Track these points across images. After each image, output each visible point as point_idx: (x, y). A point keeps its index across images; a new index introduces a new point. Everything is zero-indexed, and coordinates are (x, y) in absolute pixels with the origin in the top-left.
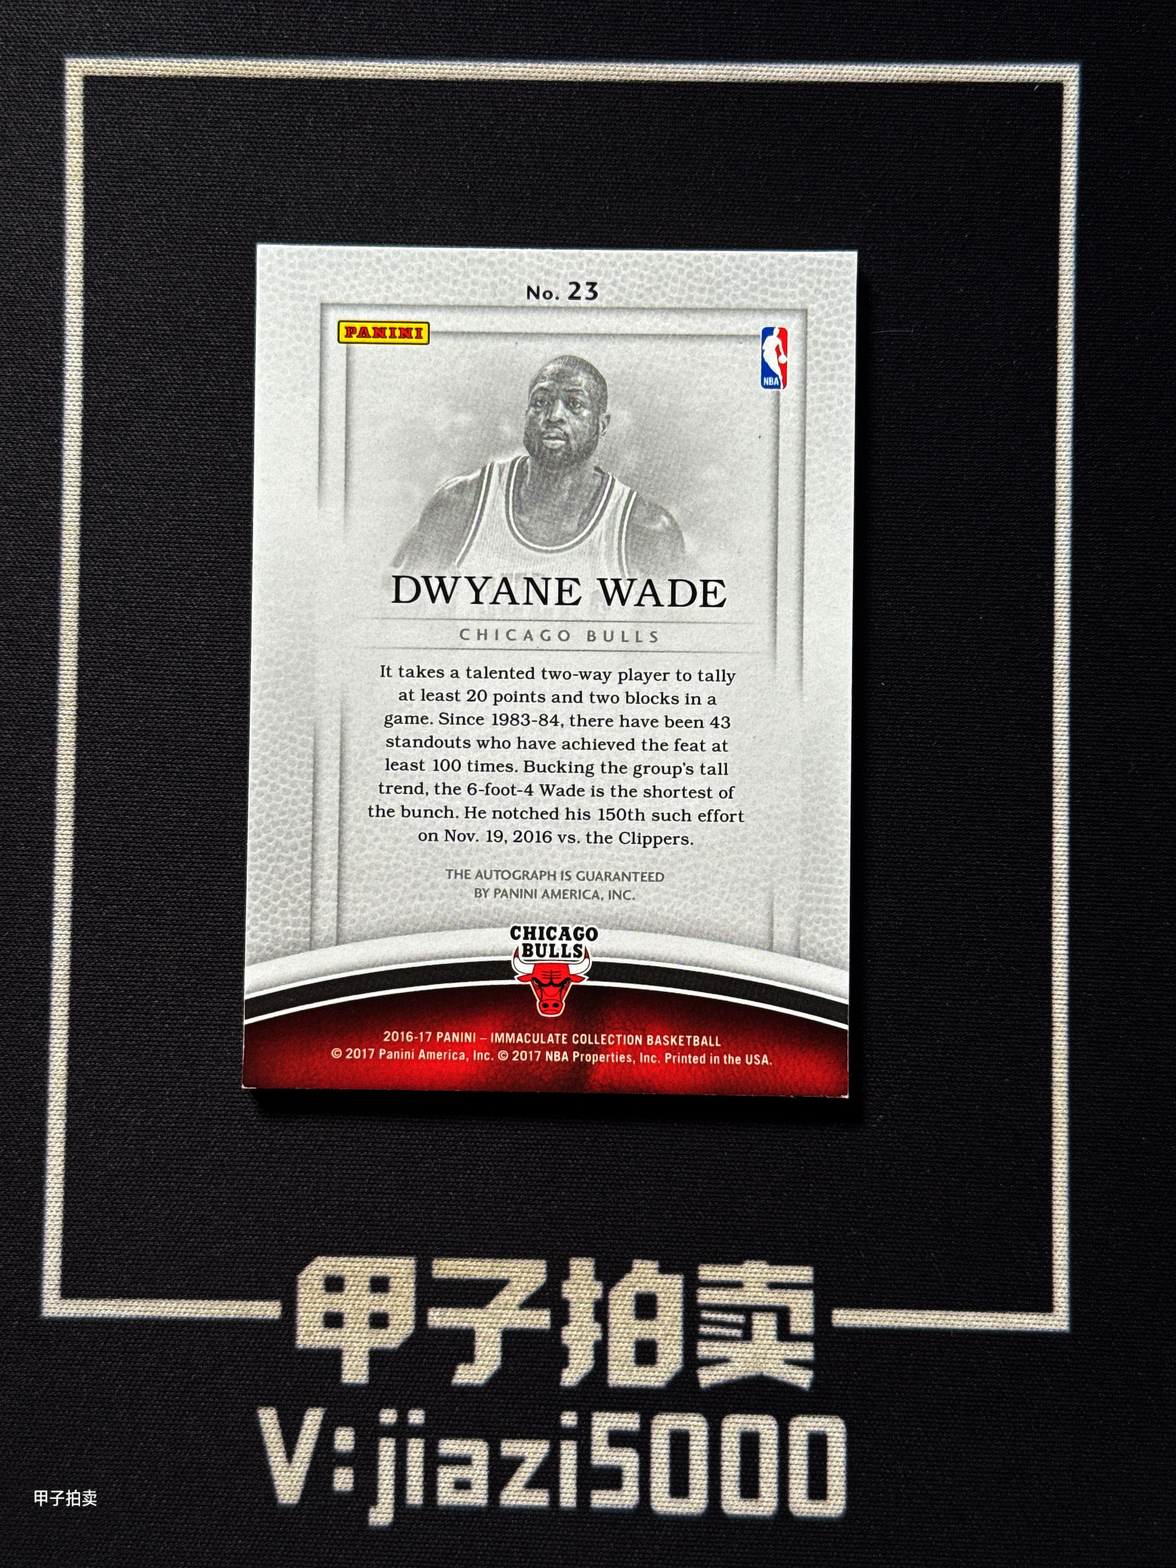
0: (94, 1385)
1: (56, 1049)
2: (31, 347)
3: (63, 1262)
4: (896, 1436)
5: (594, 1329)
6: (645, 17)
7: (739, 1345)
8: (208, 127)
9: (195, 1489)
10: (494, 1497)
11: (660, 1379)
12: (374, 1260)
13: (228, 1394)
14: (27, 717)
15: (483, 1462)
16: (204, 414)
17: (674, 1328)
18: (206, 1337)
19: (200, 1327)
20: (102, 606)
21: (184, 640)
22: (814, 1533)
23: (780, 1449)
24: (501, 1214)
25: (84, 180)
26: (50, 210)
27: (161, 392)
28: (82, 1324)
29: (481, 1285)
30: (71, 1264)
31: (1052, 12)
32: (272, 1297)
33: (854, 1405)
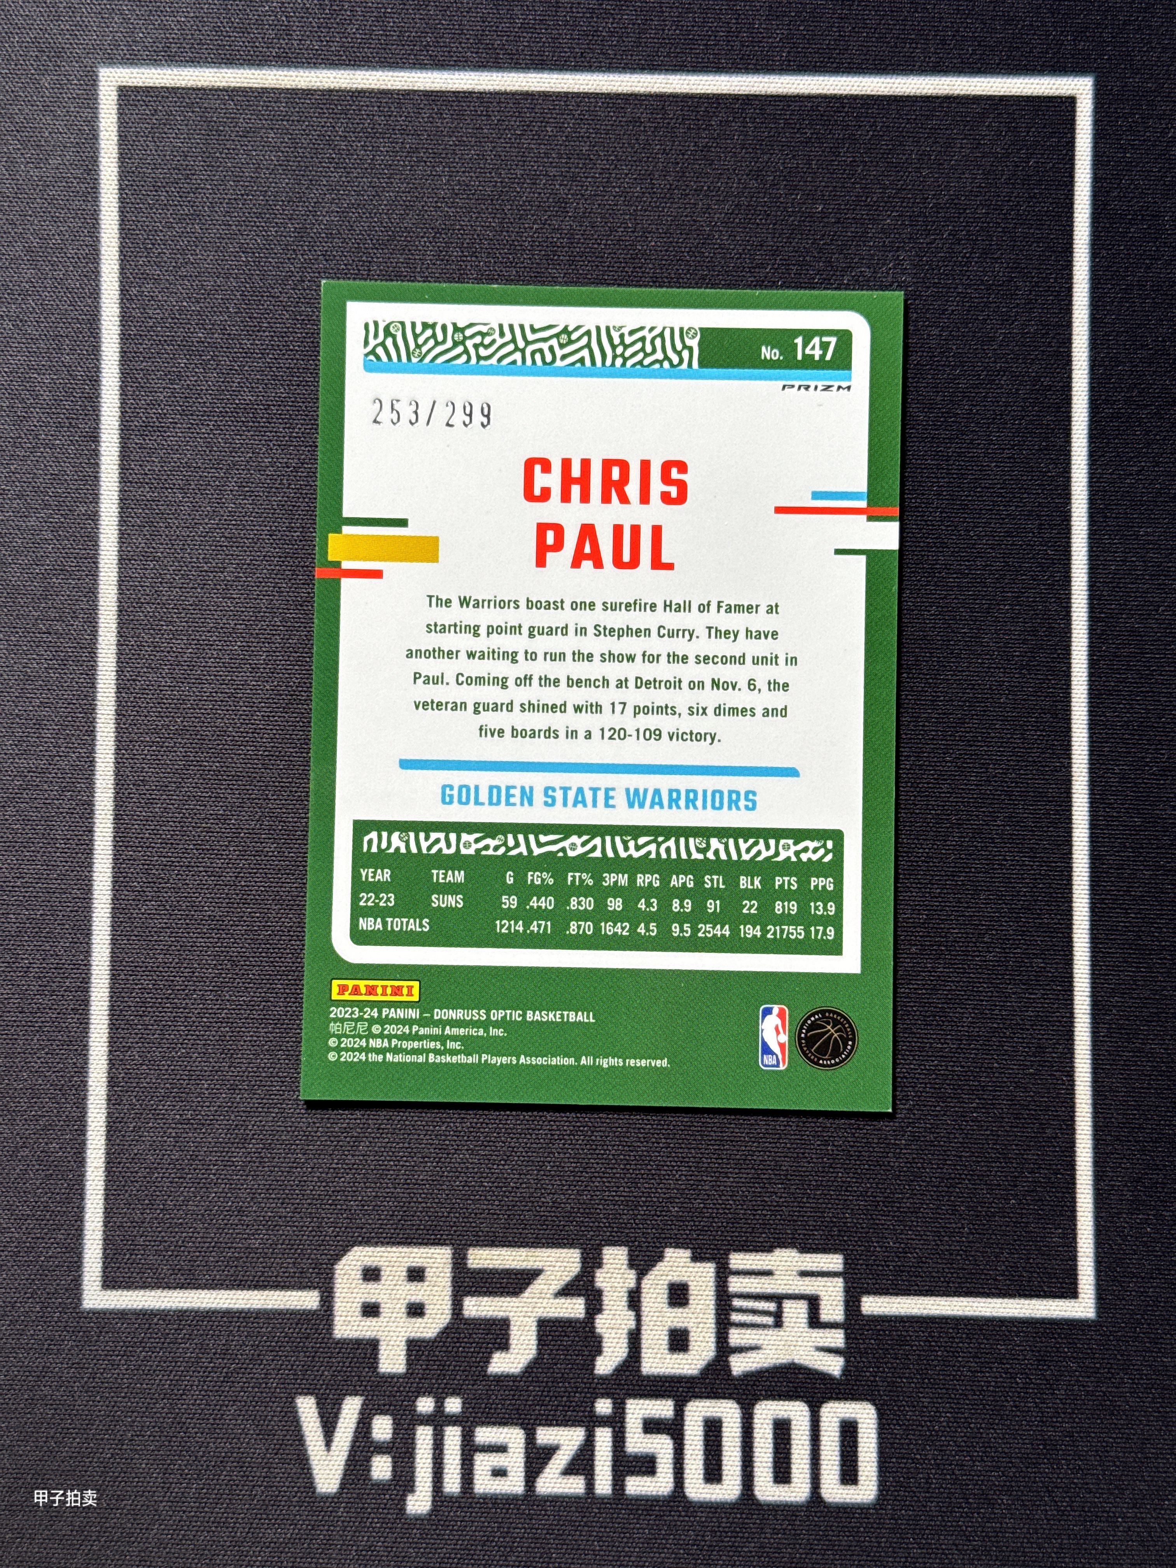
0: (135, 1375)
1: (96, 1044)
2: (68, 354)
3: (103, 1254)
4: (925, 1422)
5: (627, 1317)
6: (669, 30)
7: (770, 1332)
8: (241, 136)
9: (235, 1478)
10: (530, 1484)
11: (693, 1366)
12: (410, 1249)
13: (267, 1384)
14: (66, 717)
15: (520, 1450)
16: (238, 419)
17: (706, 1316)
18: (244, 1327)
19: (239, 1318)
20: (140, 607)
21: (220, 641)
22: (846, 1518)
23: (812, 1436)
24: (536, 1204)
25: (119, 189)
26: (85, 218)
27: (196, 398)
28: (123, 1315)
29: (516, 1274)
30: (111, 1256)
31: (1065, 27)
32: (310, 1287)
33: (884, 1391)
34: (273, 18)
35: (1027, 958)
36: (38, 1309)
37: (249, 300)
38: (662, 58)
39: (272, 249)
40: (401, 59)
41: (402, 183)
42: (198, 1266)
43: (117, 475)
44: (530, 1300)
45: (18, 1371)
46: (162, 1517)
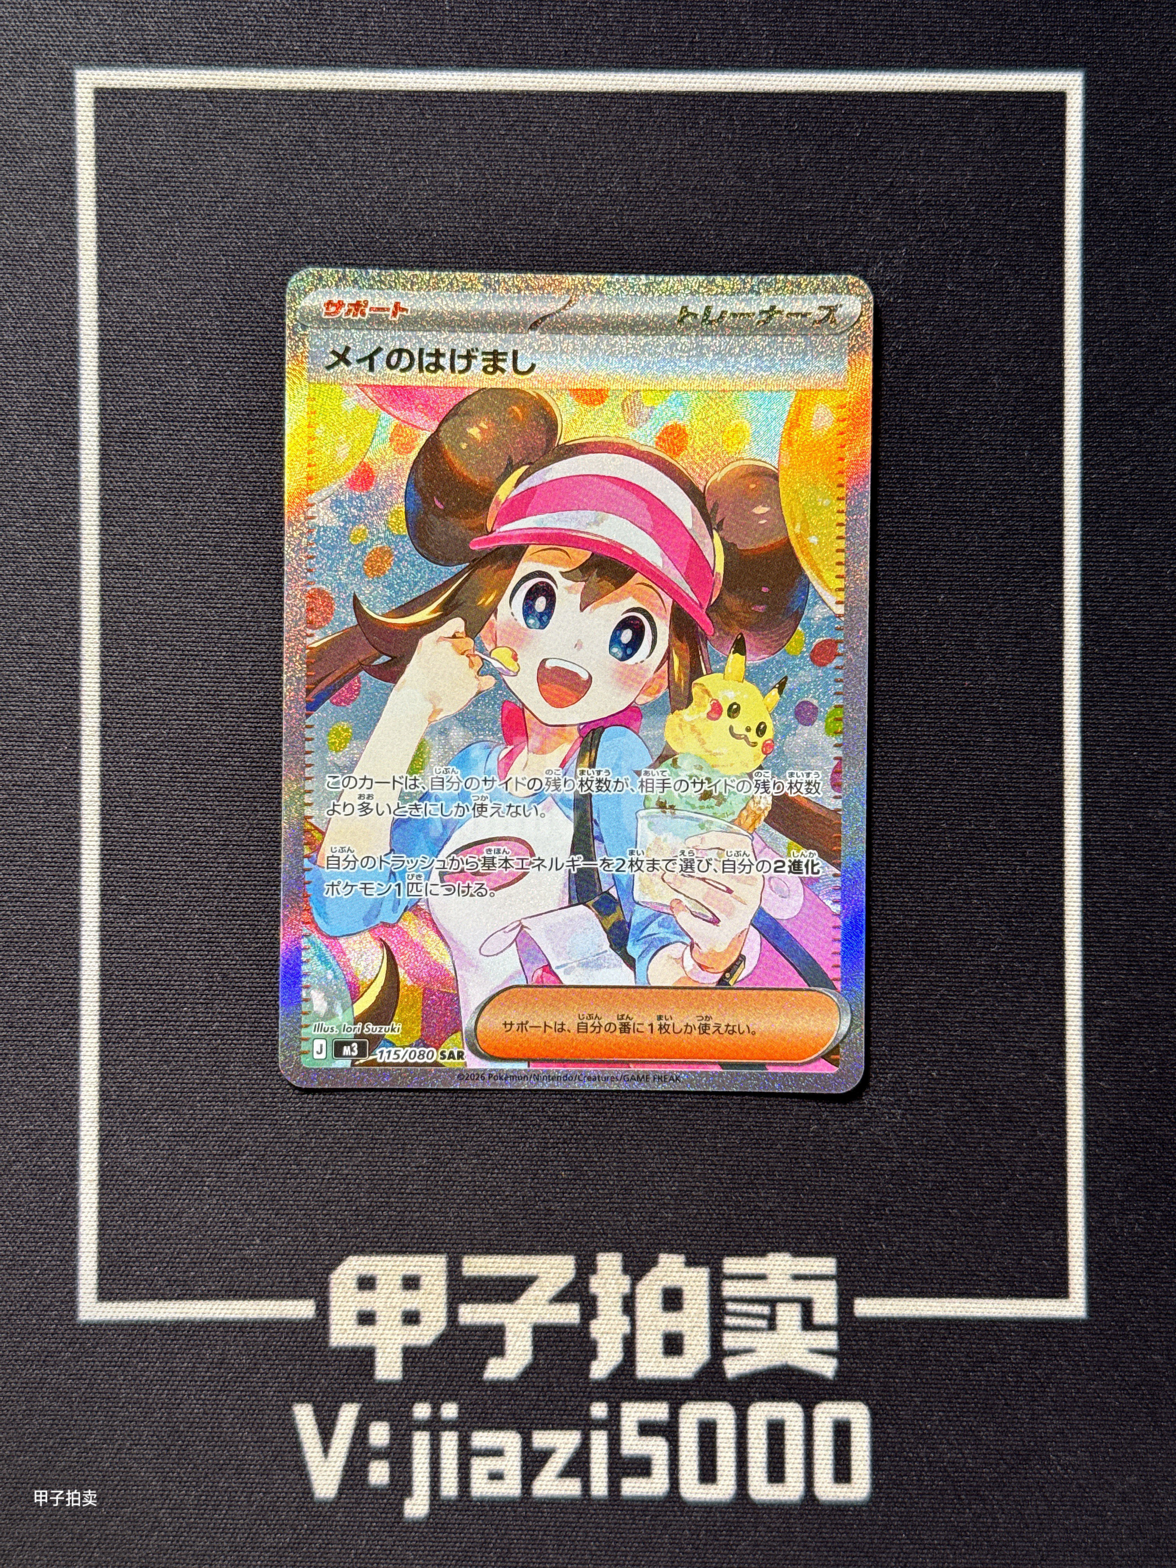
0: (132, 1385)
1: (87, 1058)
2: (46, 360)
3: (99, 1266)
4: (918, 1420)
5: (622, 1322)
7: (764, 1335)
9: (233, 1485)
10: (526, 1487)
11: (687, 1369)
12: (405, 1258)
13: (264, 1392)
14: (51, 730)
15: (516, 1454)
16: (220, 425)
17: (700, 1320)
18: (241, 1337)
20: (123, 618)
21: (205, 651)
22: (839, 1516)
23: (805, 1436)
24: (530, 1212)
25: (97, 192)
26: (62, 222)
27: (177, 404)
28: (119, 1326)
29: (511, 1282)
30: (106, 1268)
31: (1055, 22)
32: (305, 1297)
33: (877, 1391)
34: (252, 18)
36: (34, 1321)
37: (230, 304)
38: (646, 56)
39: (253, 252)
40: (382, 59)
41: (385, 185)
42: (194, 1277)
43: (98, 483)
44: (525, 1307)
45: (16, 1383)
46: (162, 1524)
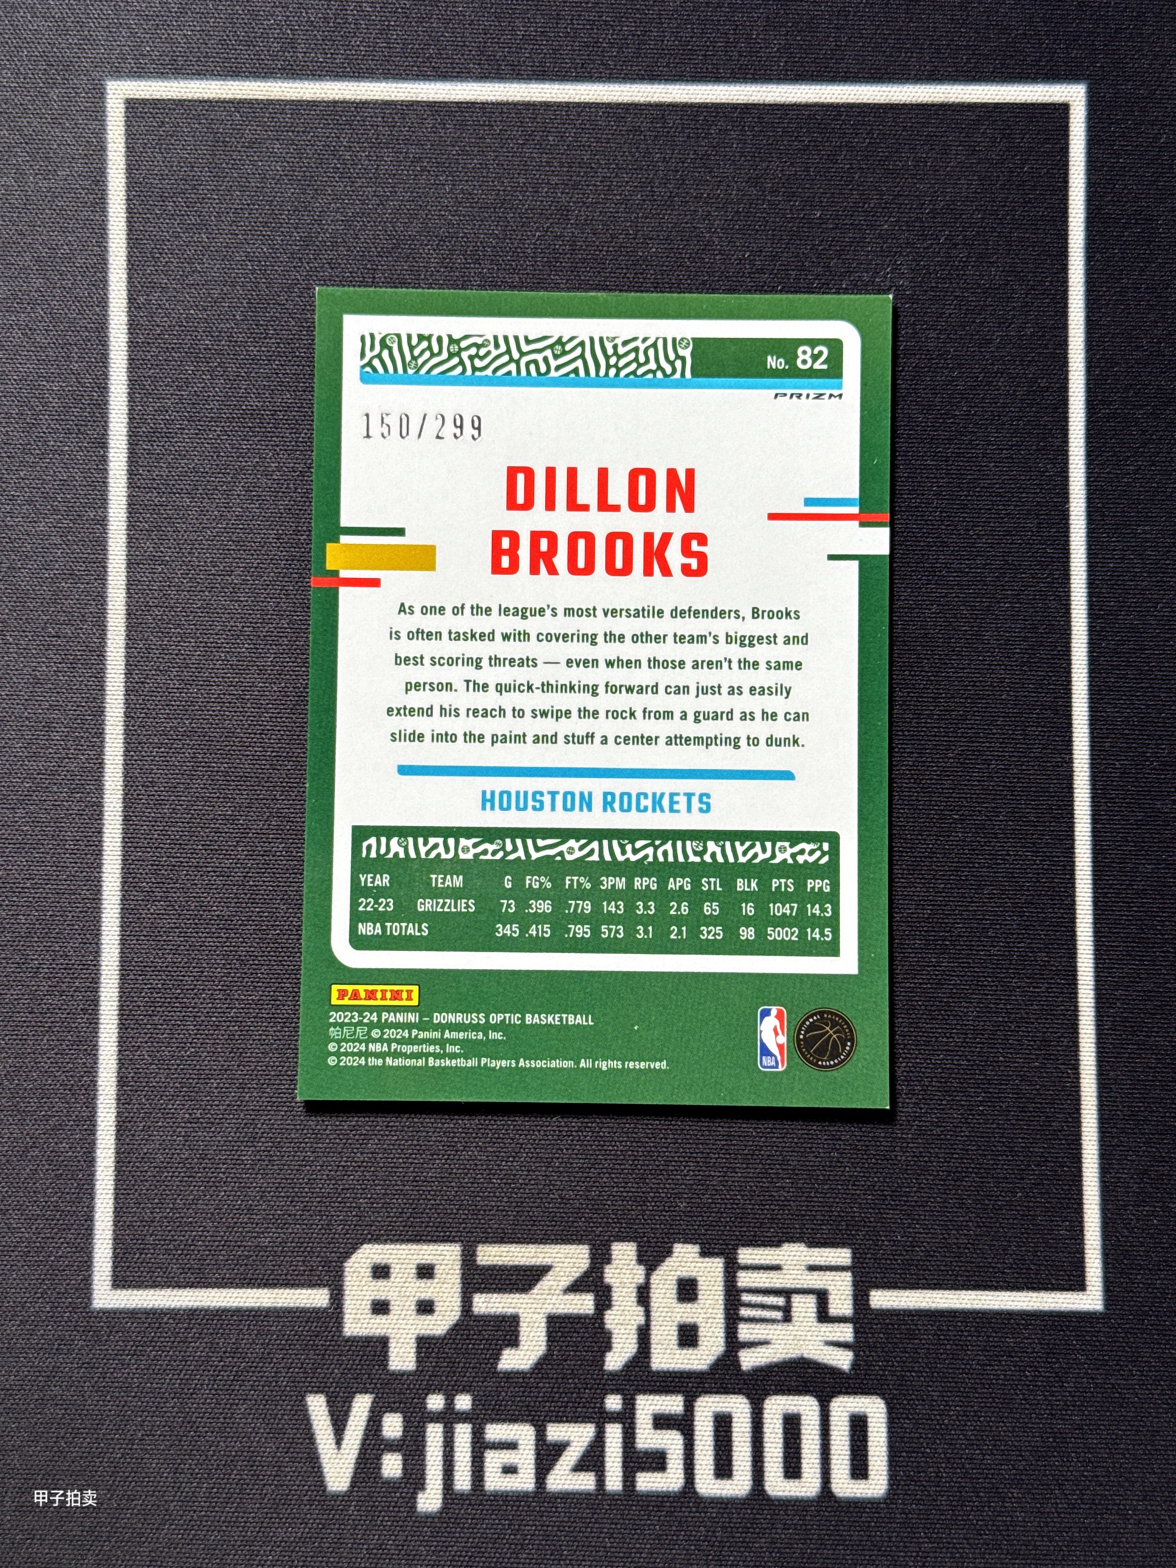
0: (145, 1375)
1: (106, 1044)
2: (77, 362)
3: (113, 1253)
4: (935, 1415)
5: (637, 1313)
6: (668, 41)
7: (780, 1327)
8: (247, 147)
9: (245, 1477)
10: (541, 1481)
11: (703, 1362)
12: (419, 1247)
13: (277, 1382)
14: (76, 720)
15: (530, 1447)
16: (245, 425)
17: (715, 1311)
18: (254, 1326)
19: (249, 1316)
20: (148, 611)
21: (228, 643)
22: (857, 1513)
23: (822, 1430)
24: (544, 1200)
25: (127, 200)
26: (93, 229)
27: (204, 405)
28: (133, 1314)
29: (525, 1271)
30: (121, 1255)
31: (1058, 35)
32: (319, 1285)
33: (893, 1385)
34: (278, 31)
35: (1031, 952)
36: (48, 1309)
37: (256, 308)
38: (661, 68)
39: (278, 257)
40: (404, 71)
41: (406, 192)
42: (208, 1265)
43: (126, 481)
45: (28, 1371)
46: (173, 1517)
